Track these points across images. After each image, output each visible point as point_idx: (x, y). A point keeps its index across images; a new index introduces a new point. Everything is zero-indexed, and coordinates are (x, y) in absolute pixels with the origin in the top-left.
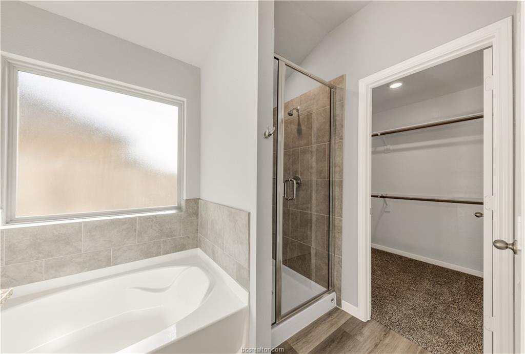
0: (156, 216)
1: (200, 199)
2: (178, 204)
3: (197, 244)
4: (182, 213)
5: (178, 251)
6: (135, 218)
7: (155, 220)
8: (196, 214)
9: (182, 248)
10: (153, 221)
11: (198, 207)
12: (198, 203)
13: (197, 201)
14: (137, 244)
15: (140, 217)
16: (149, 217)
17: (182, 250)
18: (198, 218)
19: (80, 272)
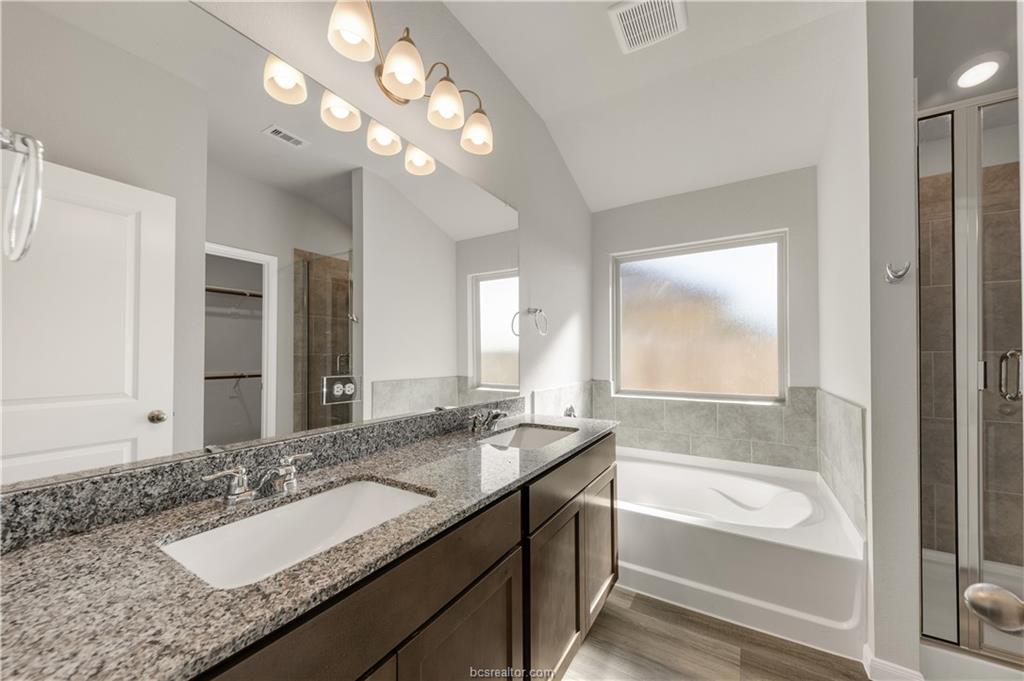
0: (742, 406)
1: (819, 388)
2: (780, 393)
3: (814, 465)
4: (784, 408)
5: (779, 465)
6: (715, 404)
7: (740, 411)
8: (812, 412)
9: (786, 462)
10: (737, 411)
11: (815, 403)
12: (815, 395)
13: (812, 391)
14: (718, 437)
15: (721, 404)
16: (732, 406)
17: (784, 466)
18: (815, 421)
19: (663, 450)
